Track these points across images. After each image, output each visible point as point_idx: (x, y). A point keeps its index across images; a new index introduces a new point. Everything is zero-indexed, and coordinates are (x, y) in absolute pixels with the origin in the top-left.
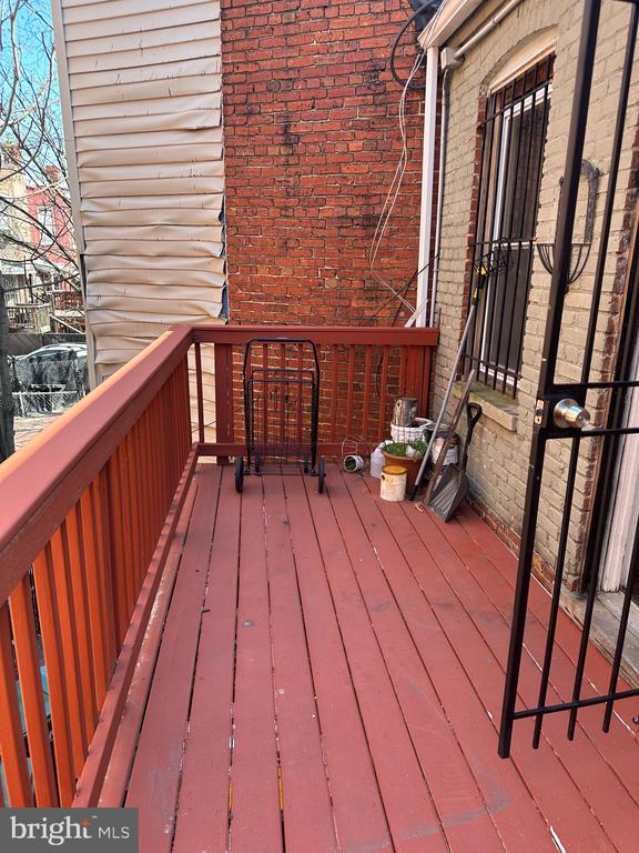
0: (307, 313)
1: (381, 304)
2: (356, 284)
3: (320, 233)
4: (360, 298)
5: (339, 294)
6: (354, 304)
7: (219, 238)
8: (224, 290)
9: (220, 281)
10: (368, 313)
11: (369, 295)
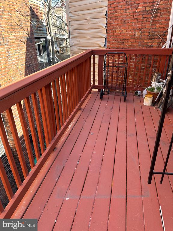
0: (130, 44)
1: (154, 41)
2: (147, 34)
3: (136, 17)
4: (148, 39)
5: (141, 38)
6: (145, 41)
7: (105, 22)
8: (106, 39)
9: (105, 35)
10: (150, 44)
11: (151, 37)
